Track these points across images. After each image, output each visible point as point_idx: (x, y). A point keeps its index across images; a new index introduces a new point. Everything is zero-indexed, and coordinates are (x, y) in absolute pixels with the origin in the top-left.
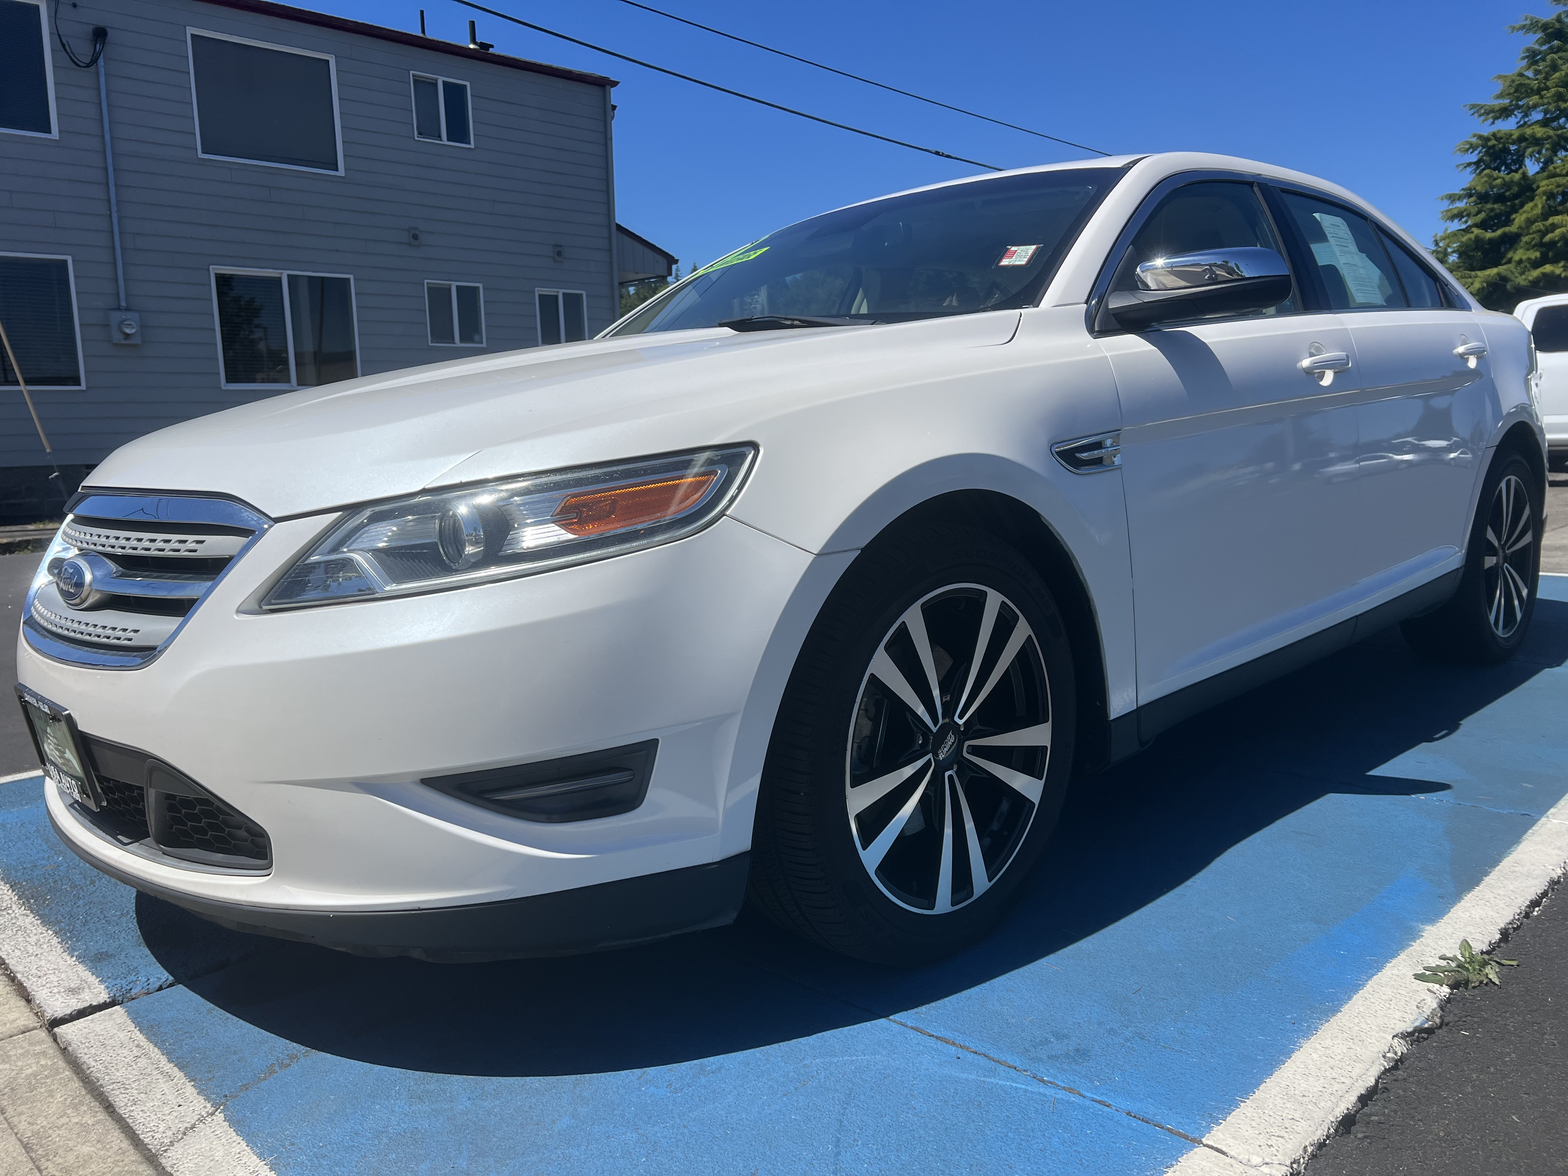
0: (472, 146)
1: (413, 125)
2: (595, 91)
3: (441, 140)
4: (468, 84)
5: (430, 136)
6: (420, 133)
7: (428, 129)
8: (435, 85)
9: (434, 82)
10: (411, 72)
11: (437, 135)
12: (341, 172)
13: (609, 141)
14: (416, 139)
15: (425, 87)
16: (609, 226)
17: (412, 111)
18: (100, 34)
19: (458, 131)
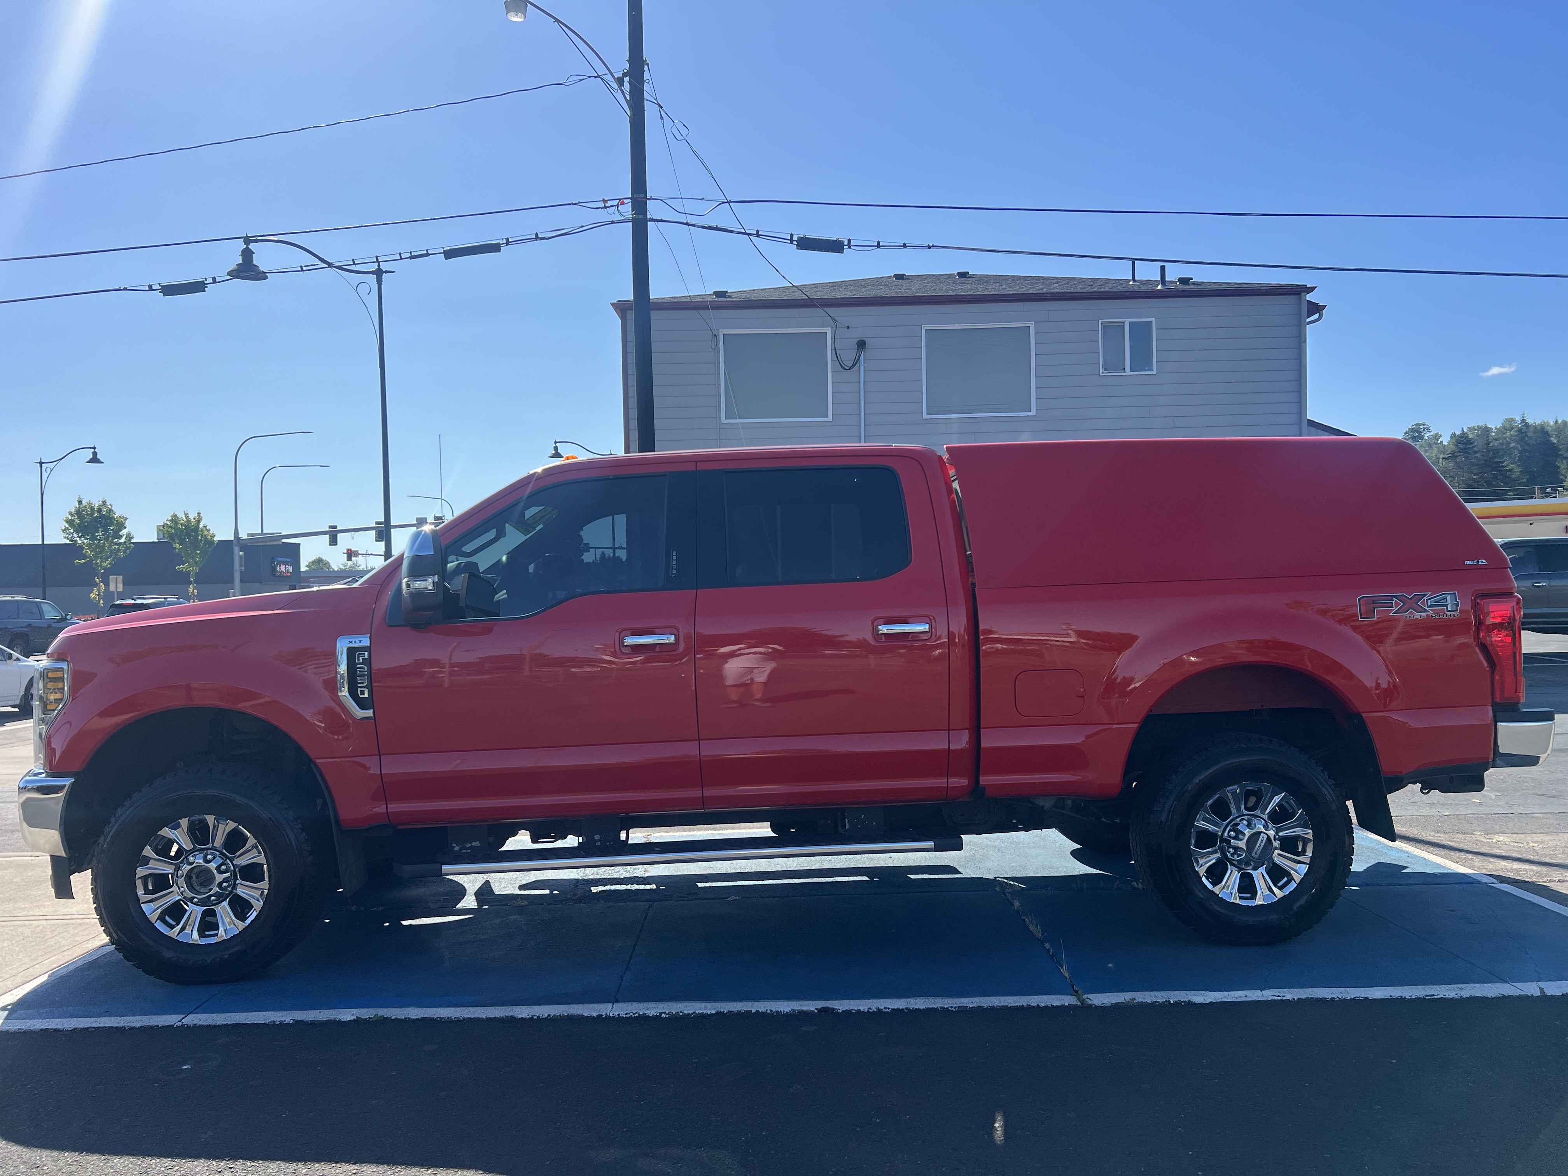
0: (1155, 372)
1: (1099, 364)
2: (1292, 299)
3: (1125, 372)
4: (1154, 320)
5: (1116, 369)
6: (1105, 369)
7: (1114, 364)
8: (1124, 325)
9: (1122, 324)
10: (1100, 321)
11: (1122, 368)
12: (1033, 413)
13: (1303, 344)
14: (1101, 374)
15: (1113, 331)
16: (1300, 423)
17: (1099, 352)
18: (862, 344)
19: (1141, 360)
